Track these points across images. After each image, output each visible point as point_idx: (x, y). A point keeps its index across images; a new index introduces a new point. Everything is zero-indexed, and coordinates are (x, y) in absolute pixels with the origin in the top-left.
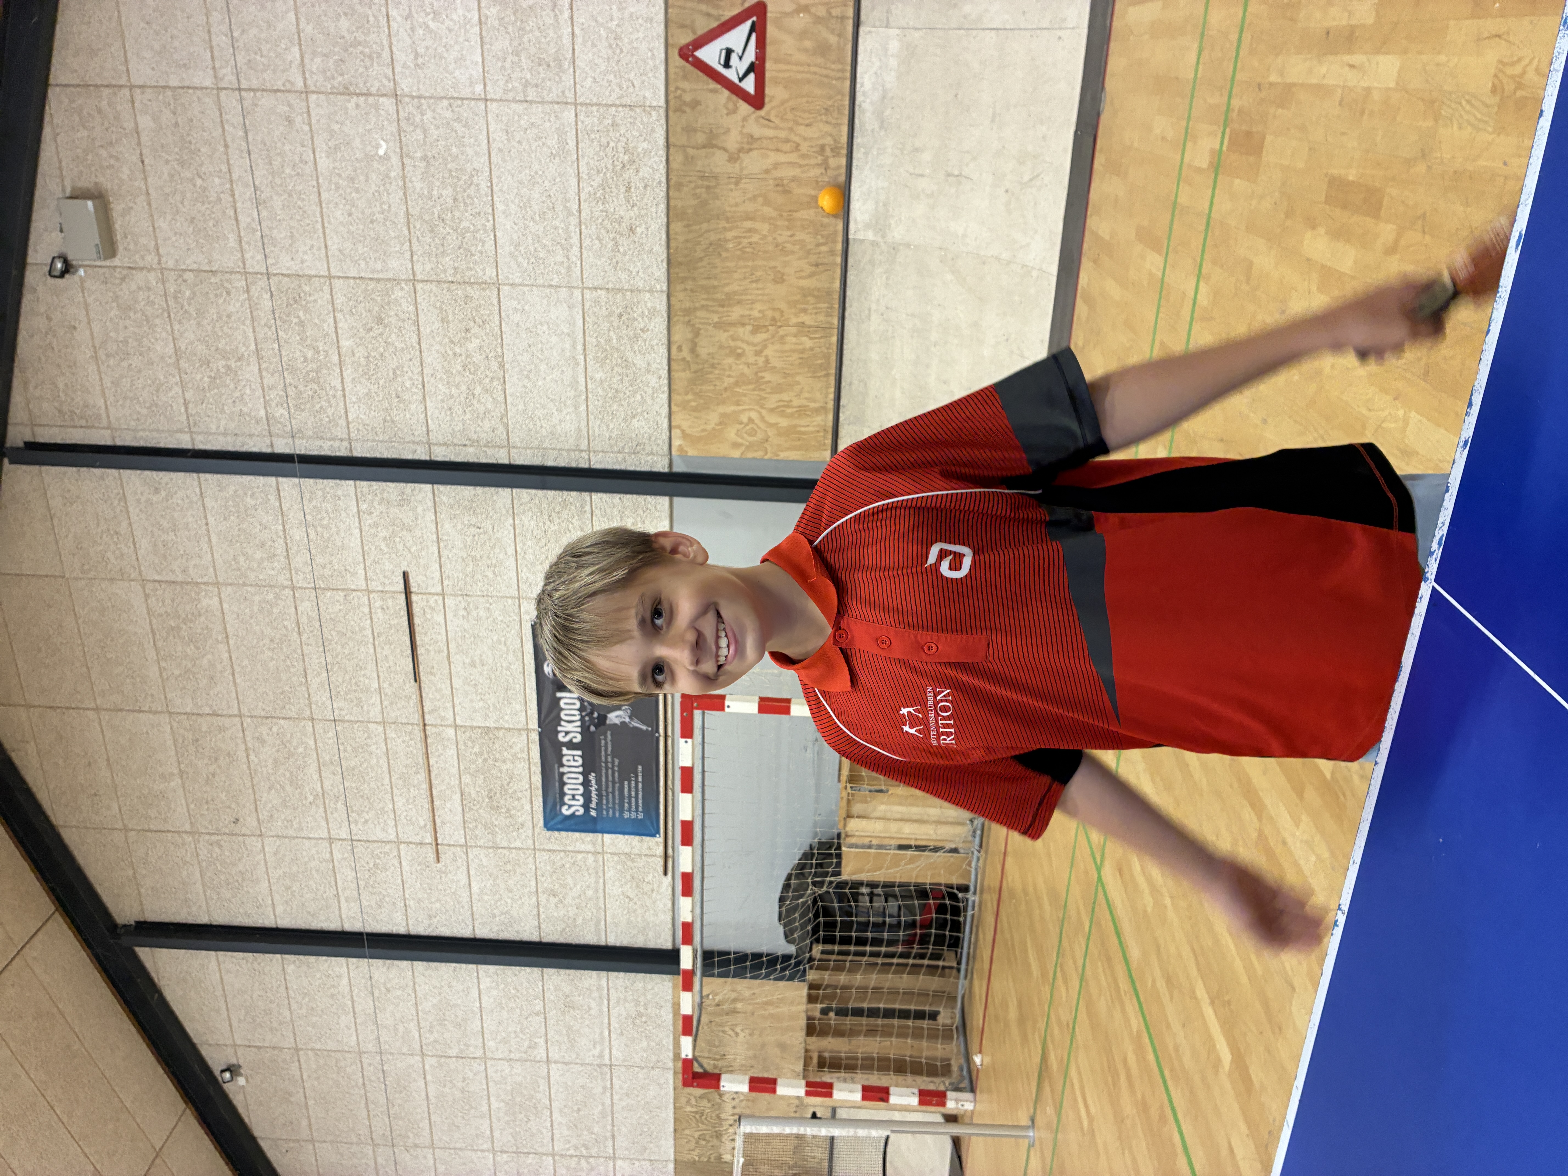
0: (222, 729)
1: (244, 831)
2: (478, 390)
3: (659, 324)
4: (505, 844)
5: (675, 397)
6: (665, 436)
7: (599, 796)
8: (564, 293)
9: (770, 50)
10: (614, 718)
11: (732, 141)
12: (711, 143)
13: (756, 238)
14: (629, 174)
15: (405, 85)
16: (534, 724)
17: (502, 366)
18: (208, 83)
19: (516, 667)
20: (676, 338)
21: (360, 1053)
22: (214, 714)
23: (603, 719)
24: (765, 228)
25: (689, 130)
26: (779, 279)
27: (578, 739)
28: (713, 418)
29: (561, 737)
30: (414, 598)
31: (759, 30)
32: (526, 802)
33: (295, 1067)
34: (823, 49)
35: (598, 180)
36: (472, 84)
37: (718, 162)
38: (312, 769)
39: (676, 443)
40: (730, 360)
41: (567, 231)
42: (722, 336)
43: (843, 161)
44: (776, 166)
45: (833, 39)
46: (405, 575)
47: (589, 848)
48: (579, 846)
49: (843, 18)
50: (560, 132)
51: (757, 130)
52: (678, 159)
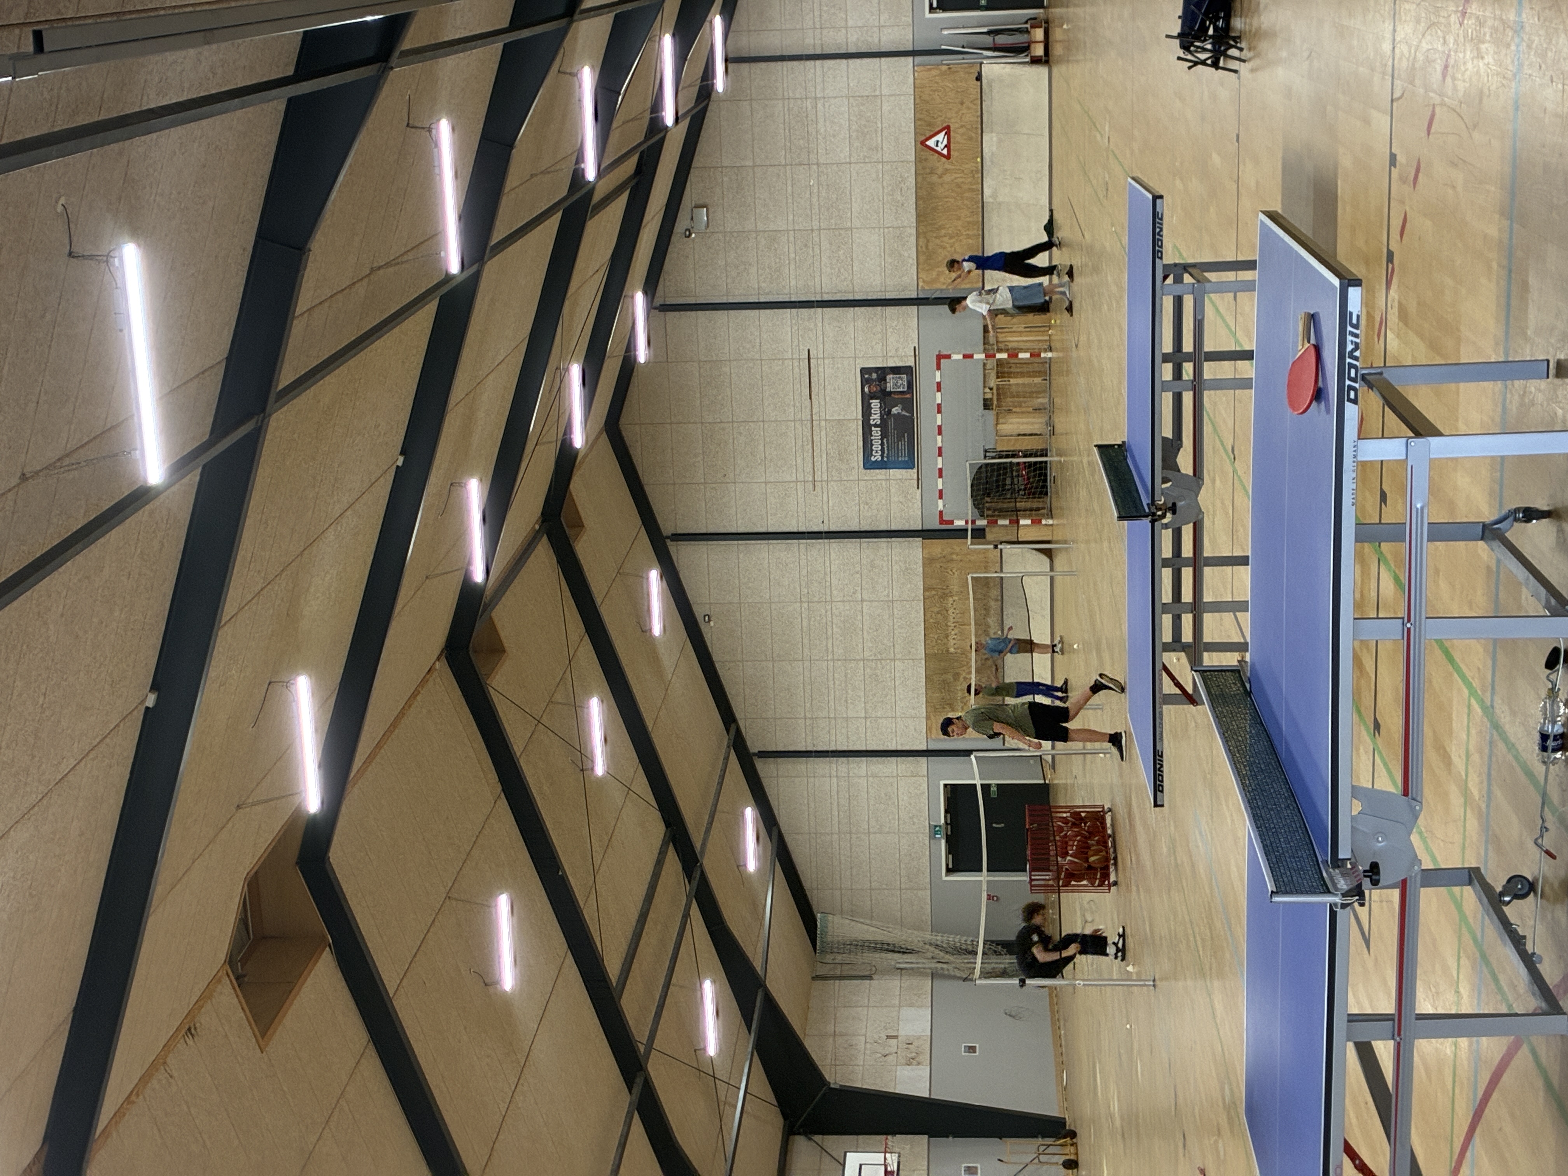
0: (723, 429)
1: (728, 480)
2: (842, 270)
3: (913, 239)
4: (845, 478)
5: (920, 266)
6: (916, 282)
7: (888, 450)
8: (877, 230)
9: (952, 140)
10: (895, 410)
11: (940, 171)
12: (932, 172)
13: (949, 204)
14: (902, 185)
15: (821, 161)
16: (860, 416)
17: (852, 260)
18: (751, 164)
19: (853, 391)
20: (921, 243)
21: (770, 603)
22: (721, 422)
23: (890, 411)
24: (952, 200)
25: (924, 168)
26: (959, 218)
27: (879, 422)
28: (935, 273)
29: (872, 422)
30: (812, 361)
31: (948, 134)
32: (855, 455)
33: (738, 614)
34: (971, 139)
35: (890, 188)
36: (845, 157)
37: (935, 178)
38: (761, 447)
39: (921, 284)
40: (940, 250)
41: (879, 208)
42: (938, 241)
43: (980, 175)
44: (956, 178)
45: (973, 135)
46: (809, 351)
47: (884, 477)
48: (879, 477)
49: (976, 128)
50: (877, 172)
51: (949, 167)
52: (920, 179)
